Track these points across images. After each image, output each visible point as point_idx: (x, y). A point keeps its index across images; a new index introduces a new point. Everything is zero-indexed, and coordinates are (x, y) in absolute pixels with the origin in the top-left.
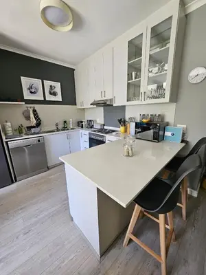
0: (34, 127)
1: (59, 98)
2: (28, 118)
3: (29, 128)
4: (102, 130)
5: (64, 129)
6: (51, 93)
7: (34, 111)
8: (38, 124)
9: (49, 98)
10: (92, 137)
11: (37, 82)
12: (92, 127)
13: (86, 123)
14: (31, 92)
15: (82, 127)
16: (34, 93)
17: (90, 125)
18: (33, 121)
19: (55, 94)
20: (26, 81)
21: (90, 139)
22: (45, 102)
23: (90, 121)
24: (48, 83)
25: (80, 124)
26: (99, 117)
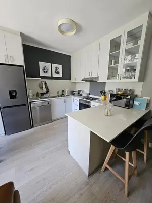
0: (44, 94)
1: (60, 75)
2: (41, 88)
4: (88, 98)
5: (63, 95)
6: (56, 72)
7: (45, 83)
8: (47, 92)
9: (55, 75)
10: (81, 102)
11: (48, 65)
12: (81, 95)
13: (77, 92)
14: (44, 72)
15: (74, 95)
16: (46, 72)
17: (80, 94)
18: (45, 90)
19: (58, 73)
20: (42, 65)
22: (52, 78)
23: (80, 91)
24: (54, 66)
25: (73, 93)
26: (86, 89)
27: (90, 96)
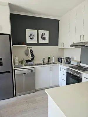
0: (29, 61)
2: (27, 55)
3: (27, 61)
4: (79, 67)
5: (49, 63)
6: (42, 38)
7: (31, 50)
8: (32, 59)
9: (41, 41)
10: (70, 72)
11: (35, 32)
12: (69, 63)
13: (65, 59)
14: (31, 38)
15: (61, 62)
16: (33, 38)
17: (68, 61)
18: (30, 57)
20: (28, 32)
21: (67, 73)
22: (38, 44)
23: (69, 58)
24: (41, 32)
25: (60, 60)
26: (76, 56)
27: (82, 65)
